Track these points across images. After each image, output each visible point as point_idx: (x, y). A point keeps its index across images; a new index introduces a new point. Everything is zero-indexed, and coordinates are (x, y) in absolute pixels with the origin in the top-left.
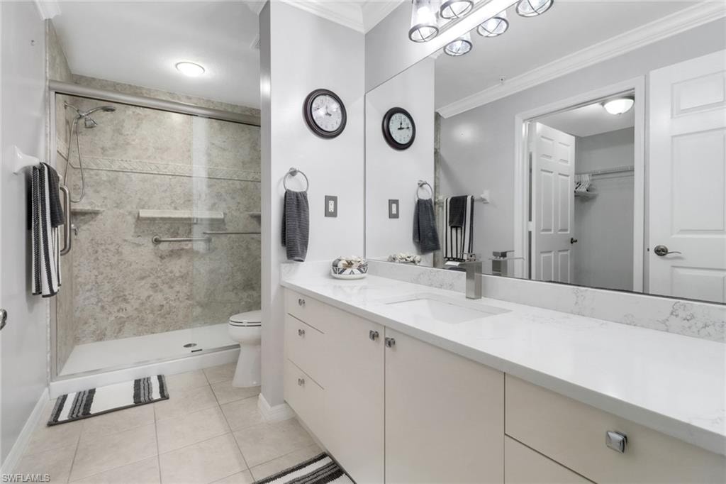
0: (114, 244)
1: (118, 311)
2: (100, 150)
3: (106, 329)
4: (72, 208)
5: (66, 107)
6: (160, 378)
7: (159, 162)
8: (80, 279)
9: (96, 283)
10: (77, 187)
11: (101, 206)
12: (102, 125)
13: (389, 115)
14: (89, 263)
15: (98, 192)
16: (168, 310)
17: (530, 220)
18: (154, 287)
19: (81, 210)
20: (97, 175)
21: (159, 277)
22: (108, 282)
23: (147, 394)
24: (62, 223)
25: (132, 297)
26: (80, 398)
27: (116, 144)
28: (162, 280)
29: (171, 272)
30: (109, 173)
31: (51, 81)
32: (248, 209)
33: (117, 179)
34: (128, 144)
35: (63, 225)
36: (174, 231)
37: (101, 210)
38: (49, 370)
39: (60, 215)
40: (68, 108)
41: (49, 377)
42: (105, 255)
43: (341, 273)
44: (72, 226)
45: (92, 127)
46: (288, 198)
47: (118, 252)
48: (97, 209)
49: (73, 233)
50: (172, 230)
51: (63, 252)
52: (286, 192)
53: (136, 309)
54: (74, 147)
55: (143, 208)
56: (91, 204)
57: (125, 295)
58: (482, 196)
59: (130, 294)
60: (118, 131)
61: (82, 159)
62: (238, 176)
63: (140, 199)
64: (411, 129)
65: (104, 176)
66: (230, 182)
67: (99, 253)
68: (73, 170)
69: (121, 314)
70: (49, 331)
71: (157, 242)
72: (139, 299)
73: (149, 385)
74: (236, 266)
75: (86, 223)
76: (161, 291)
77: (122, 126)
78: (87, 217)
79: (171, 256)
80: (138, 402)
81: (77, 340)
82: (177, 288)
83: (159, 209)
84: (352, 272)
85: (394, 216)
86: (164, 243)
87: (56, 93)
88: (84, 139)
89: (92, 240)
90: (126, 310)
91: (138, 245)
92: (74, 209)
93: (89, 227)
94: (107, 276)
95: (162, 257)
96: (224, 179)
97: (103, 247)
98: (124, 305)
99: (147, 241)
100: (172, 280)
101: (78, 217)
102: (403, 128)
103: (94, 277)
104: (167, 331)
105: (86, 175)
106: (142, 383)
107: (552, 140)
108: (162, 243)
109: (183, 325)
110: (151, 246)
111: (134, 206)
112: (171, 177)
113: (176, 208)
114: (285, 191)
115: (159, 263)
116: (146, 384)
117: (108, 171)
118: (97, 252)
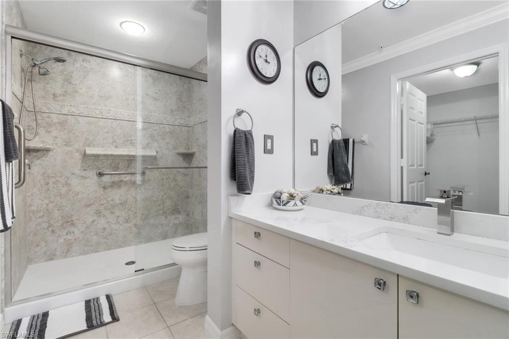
0: (64, 177)
1: (67, 234)
2: (52, 96)
3: (56, 250)
4: (26, 145)
5: (21, 55)
6: (108, 297)
7: (103, 108)
8: (33, 208)
9: (47, 210)
10: (31, 128)
11: (52, 144)
12: (54, 75)
13: (312, 67)
14: (41, 193)
15: (49, 132)
16: (110, 232)
17: (402, 157)
18: (98, 213)
19: (35, 147)
20: (49, 117)
21: (102, 204)
22: (58, 210)
23: (98, 317)
24: (17, 158)
25: (78, 221)
26: (34, 323)
27: (66, 92)
28: (105, 207)
29: (113, 200)
30: (60, 116)
31: (6, 26)
32: (175, 148)
33: (66, 121)
34: (76, 92)
35: (18, 160)
36: (115, 166)
37: (52, 147)
38: (3, 297)
39: (15, 150)
40: (23, 56)
41: (3, 303)
42: (55, 186)
43: (285, 205)
44: (26, 161)
45: (45, 74)
46: (237, 135)
47: (67, 184)
48: (48, 146)
49: (27, 168)
50: (113, 165)
51: (17, 185)
52: (235, 131)
53: (82, 232)
54: (28, 93)
55: (89, 146)
56: (43, 142)
57: (72, 221)
58: (363, 139)
59: (77, 220)
60: (68, 80)
61: (36, 103)
62: (167, 121)
63: (86, 139)
64: (327, 80)
65: (55, 118)
66: (161, 126)
67: (49, 185)
68: (27, 113)
69: (69, 237)
70: (3, 260)
71: (100, 175)
72: (85, 223)
73: (98, 306)
74: (165, 194)
75: (38, 159)
76: (104, 216)
77: (71, 77)
78: (39, 153)
79: (112, 186)
80: (91, 326)
81: (30, 261)
82: (117, 213)
83: (102, 147)
84: (295, 204)
85: (314, 153)
86: (107, 176)
87: (12, 37)
88: (38, 86)
89: (44, 173)
90: (73, 233)
91: (84, 178)
92: (28, 147)
93: (41, 162)
94: (57, 205)
95: (104, 188)
96: (156, 123)
97: (54, 180)
98: (72, 229)
99: (92, 174)
100: (113, 207)
101: (31, 153)
102: (322, 79)
103: (45, 205)
104: (108, 250)
105: (39, 117)
106: (92, 304)
107: (414, 96)
108: (105, 176)
109: (122, 244)
110: (95, 178)
111: (81, 145)
112: (112, 121)
113: (116, 147)
114: (234, 129)
115: (102, 192)
116: (96, 305)
117: (59, 114)
118: (48, 184)
